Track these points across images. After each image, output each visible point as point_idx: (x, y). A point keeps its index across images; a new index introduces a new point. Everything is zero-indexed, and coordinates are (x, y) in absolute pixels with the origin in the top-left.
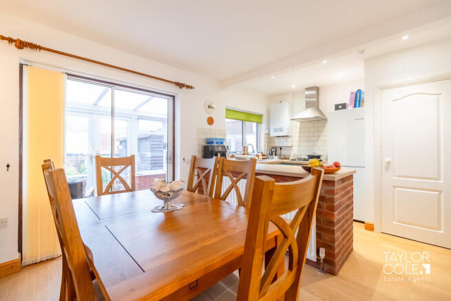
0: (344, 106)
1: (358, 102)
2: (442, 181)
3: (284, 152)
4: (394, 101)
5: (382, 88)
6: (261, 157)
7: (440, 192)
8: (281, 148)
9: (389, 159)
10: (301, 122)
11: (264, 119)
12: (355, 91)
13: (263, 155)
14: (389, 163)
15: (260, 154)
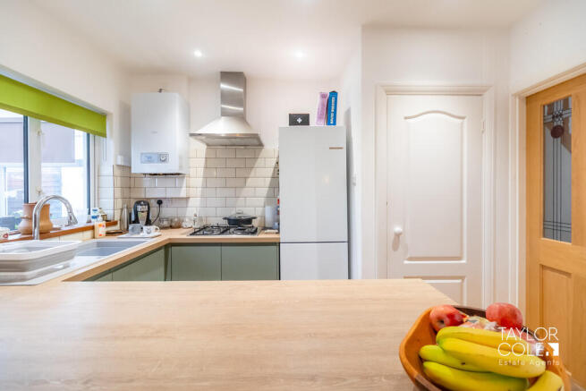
0: (305, 120)
1: (332, 115)
2: (463, 261)
3: (167, 211)
4: (406, 118)
5: (391, 91)
6: (102, 230)
7: (462, 278)
8: (160, 202)
9: (398, 229)
10: (208, 145)
11: (113, 126)
12: (328, 92)
13: (109, 223)
14: (398, 235)
15: (98, 223)
